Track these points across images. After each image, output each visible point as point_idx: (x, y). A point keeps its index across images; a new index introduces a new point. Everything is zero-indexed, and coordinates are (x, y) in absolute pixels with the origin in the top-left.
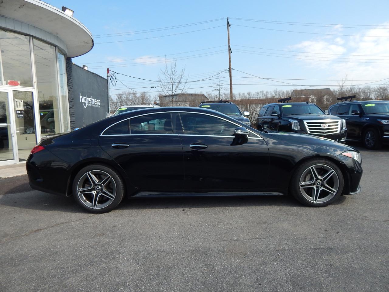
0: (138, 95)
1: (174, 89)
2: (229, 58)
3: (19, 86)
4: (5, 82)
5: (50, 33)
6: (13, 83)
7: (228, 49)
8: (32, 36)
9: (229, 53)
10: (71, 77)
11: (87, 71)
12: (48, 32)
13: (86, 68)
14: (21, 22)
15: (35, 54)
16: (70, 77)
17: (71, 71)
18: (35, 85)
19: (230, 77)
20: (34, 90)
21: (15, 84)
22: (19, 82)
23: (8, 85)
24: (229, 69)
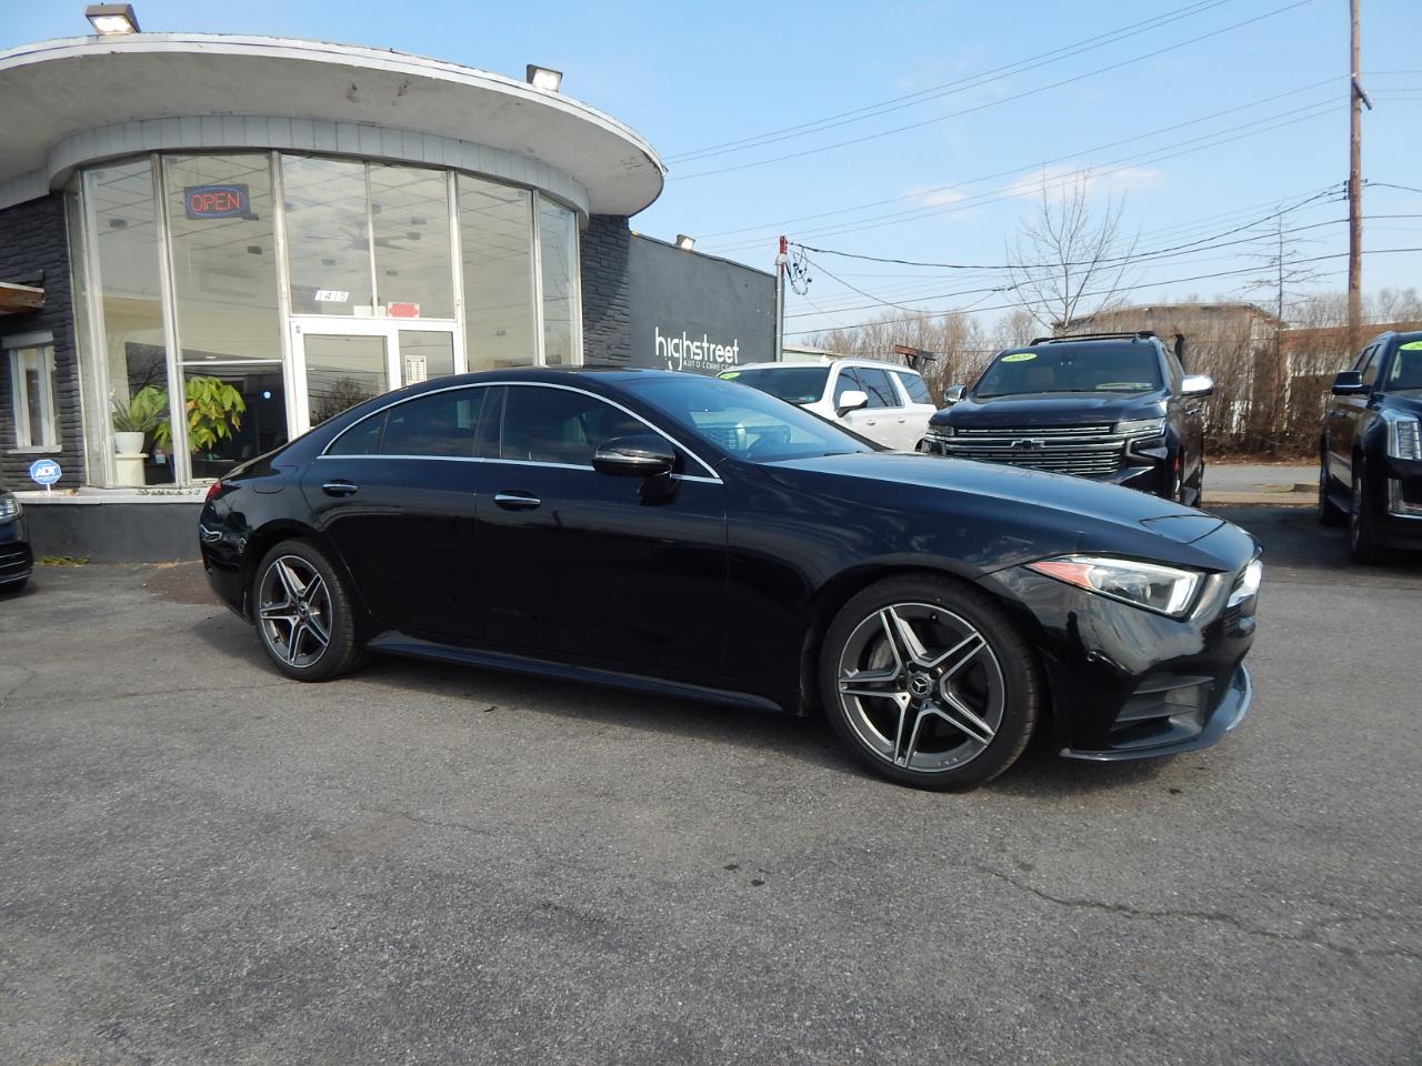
0: (937, 322)
1: (1073, 293)
2: (1352, 136)
3: (417, 317)
4: (383, 308)
5: (510, 153)
6: (399, 312)
7: (1350, 92)
8: (455, 169)
9: (1355, 110)
10: (625, 279)
11: (691, 252)
12: (503, 151)
13: (687, 245)
14: (422, 134)
15: (463, 226)
16: (619, 278)
17: (626, 260)
18: (460, 312)
19: (1354, 220)
20: (456, 326)
21: (409, 312)
22: (417, 307)
23: (390, 316)
24: (1347, 187)
